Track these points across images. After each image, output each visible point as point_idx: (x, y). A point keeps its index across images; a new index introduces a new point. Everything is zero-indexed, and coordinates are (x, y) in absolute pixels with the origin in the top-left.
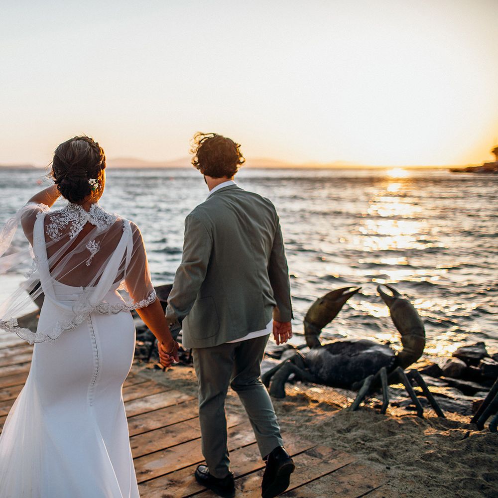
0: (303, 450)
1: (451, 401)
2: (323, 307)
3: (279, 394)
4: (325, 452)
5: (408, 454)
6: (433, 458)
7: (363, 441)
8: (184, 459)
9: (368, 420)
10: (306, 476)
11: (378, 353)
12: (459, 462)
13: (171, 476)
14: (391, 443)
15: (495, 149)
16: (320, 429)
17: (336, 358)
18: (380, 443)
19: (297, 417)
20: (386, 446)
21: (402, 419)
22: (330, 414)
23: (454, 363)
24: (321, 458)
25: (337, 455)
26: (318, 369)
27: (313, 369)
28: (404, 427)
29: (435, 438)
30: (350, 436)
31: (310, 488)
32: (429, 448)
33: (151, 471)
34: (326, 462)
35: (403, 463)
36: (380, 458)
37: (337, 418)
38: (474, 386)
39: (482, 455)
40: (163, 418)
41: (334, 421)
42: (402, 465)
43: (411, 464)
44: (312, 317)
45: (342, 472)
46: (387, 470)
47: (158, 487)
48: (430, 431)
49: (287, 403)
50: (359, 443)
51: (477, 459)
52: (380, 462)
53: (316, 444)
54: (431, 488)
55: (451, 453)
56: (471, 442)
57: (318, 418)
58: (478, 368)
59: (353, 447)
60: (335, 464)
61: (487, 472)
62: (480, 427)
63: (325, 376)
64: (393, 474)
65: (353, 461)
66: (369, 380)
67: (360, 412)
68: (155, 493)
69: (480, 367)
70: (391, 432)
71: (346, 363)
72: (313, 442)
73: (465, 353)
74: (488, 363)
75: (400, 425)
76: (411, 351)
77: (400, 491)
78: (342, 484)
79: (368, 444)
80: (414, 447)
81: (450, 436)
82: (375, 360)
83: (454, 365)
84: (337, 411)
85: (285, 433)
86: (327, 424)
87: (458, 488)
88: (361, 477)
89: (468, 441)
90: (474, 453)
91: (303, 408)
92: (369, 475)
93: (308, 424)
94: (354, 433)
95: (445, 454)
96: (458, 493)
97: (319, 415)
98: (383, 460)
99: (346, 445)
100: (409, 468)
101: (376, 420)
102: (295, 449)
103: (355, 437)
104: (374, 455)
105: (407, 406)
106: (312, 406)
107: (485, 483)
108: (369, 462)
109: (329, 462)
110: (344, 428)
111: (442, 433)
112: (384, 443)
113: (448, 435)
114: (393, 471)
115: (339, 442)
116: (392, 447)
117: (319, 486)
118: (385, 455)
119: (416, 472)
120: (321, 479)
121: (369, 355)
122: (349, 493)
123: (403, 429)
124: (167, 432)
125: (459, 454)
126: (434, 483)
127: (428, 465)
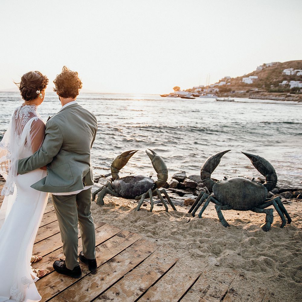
0: (115, 234)
1: (175, 200)
2: (120, 160)
3: (101, 203)
4: (126, 234)
5: (165, 232)
6: (176, 233)
7: (143, 226)
8: (57, 244)
9: (144, 215)
10: (119, 249)
11: (147, 182)
12: (188, 234)
13: (50, 255)
14: (156, 227)
15: (174, 87)
16: (122, 221)
17: (127, 185)
18: (152, 227)
19: (111, 215)
20: (154, 229)
21: (160, 213)
22: (126, 213)
23: (174, 181)
24: (125, 238)
25: (132, 235)
26: (119, 190)
27: (117, 190)
28: (161, 218)
29: (175, 222)
30: (137, 224)
31: (122, 255)
32: (173, 228)
33: (40, 253)
34: (127, 240)
35: (163, 237)
36: (152, 235)
37: (130, 215)
38: (183, 192)
39: (197, 230)
40: (45, 220)
41: (129, 217)
42: (163, 238)
43: (166, 238)
44: (115, 165)
45: (136, 245)
46: (156, 241)
47: (44, 263)
48: (172, 219)
49: (105, 208)
50: (142, 228)
51: (195, 233)
52: (152, 238)
53: (122, 230)
54: (177, 250)
55: (183, 230)
56: (191, 224)
57: (121, 215)
58: (184, 183)
59: (139, 230)
60: (132, 240)
61: (200, 239)
62: (193, 215)
63: (123, 194)
64: (159, 243)
65: (140, 238)
66: (144, 195)
67: (140, 211)
68: (43, 267)
69: (185, 183)
70: (155, 221)
71: (133, 187)
72: (120, 229)
73: (177, 176)
74: (188, 181)
75: (159, 217)
76: (162, 180)
77: (164, 253)
78: (137, 252)
79: (146, 228)
80: (167, 228)
81: (182, 221)
82: (146, 185)
83: (174, 182)
84: (130, 211)
85: (106, 224)
86: (125, 219)
87: (189, 249)
88: (145, 247)
89: (190, 223)
90: (193, 229)
91: (113, 210)
92: (149, 245)
93: (116, 219)
94: (139, 223)
95: (181, 231)
96: (189, 251)
97: (121, 214)
98: (154, 237)
99: (136, 229)
100: (166, 239)
101: (148, 215)
102: (112, 234)
103: (140, 225)
104: (149, 234)
105: (158, 204)
106: (117, 208)
107: (200, 244)
108: (147, 238)
109: (129, 239)
110: (134, 220)
111: (178, 220)
112: (153, 227)
113: (181, 221)
114: (159, 242)
115: (132, 228)
116: (157, 229)
117: (125, 254)
118: (154, 233)
119: (170, 241)
120: (126, 250)
121: (143, 183)
122: (140, 257)
123: (160, 219)
124: (47, 228)
125: (187, 231)
126: (179, 247)
127: (175, 237)
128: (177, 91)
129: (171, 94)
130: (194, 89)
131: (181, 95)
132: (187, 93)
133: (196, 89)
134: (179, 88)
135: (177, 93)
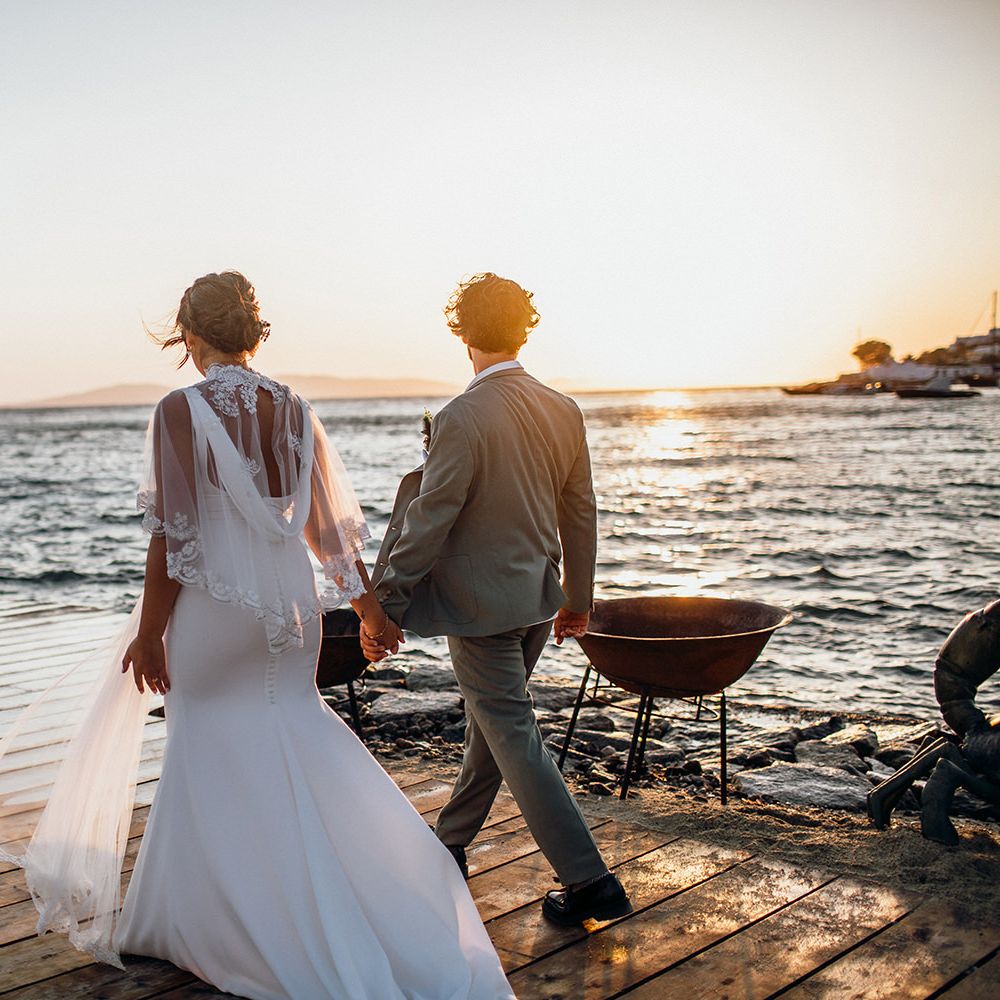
15: (860, 347)
128: (877, 366)
129: (843, 377)
130: (963, 346)
131: (896, 382)
132: (926, 372)
133: (974, 346)
134: (887, 348)
135: (876, 370)
